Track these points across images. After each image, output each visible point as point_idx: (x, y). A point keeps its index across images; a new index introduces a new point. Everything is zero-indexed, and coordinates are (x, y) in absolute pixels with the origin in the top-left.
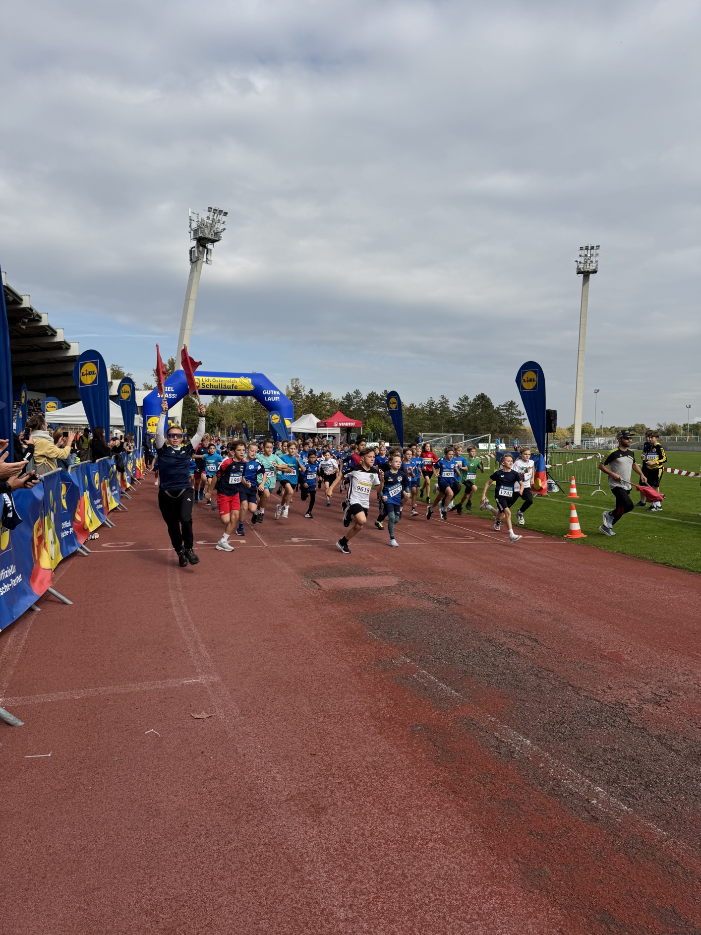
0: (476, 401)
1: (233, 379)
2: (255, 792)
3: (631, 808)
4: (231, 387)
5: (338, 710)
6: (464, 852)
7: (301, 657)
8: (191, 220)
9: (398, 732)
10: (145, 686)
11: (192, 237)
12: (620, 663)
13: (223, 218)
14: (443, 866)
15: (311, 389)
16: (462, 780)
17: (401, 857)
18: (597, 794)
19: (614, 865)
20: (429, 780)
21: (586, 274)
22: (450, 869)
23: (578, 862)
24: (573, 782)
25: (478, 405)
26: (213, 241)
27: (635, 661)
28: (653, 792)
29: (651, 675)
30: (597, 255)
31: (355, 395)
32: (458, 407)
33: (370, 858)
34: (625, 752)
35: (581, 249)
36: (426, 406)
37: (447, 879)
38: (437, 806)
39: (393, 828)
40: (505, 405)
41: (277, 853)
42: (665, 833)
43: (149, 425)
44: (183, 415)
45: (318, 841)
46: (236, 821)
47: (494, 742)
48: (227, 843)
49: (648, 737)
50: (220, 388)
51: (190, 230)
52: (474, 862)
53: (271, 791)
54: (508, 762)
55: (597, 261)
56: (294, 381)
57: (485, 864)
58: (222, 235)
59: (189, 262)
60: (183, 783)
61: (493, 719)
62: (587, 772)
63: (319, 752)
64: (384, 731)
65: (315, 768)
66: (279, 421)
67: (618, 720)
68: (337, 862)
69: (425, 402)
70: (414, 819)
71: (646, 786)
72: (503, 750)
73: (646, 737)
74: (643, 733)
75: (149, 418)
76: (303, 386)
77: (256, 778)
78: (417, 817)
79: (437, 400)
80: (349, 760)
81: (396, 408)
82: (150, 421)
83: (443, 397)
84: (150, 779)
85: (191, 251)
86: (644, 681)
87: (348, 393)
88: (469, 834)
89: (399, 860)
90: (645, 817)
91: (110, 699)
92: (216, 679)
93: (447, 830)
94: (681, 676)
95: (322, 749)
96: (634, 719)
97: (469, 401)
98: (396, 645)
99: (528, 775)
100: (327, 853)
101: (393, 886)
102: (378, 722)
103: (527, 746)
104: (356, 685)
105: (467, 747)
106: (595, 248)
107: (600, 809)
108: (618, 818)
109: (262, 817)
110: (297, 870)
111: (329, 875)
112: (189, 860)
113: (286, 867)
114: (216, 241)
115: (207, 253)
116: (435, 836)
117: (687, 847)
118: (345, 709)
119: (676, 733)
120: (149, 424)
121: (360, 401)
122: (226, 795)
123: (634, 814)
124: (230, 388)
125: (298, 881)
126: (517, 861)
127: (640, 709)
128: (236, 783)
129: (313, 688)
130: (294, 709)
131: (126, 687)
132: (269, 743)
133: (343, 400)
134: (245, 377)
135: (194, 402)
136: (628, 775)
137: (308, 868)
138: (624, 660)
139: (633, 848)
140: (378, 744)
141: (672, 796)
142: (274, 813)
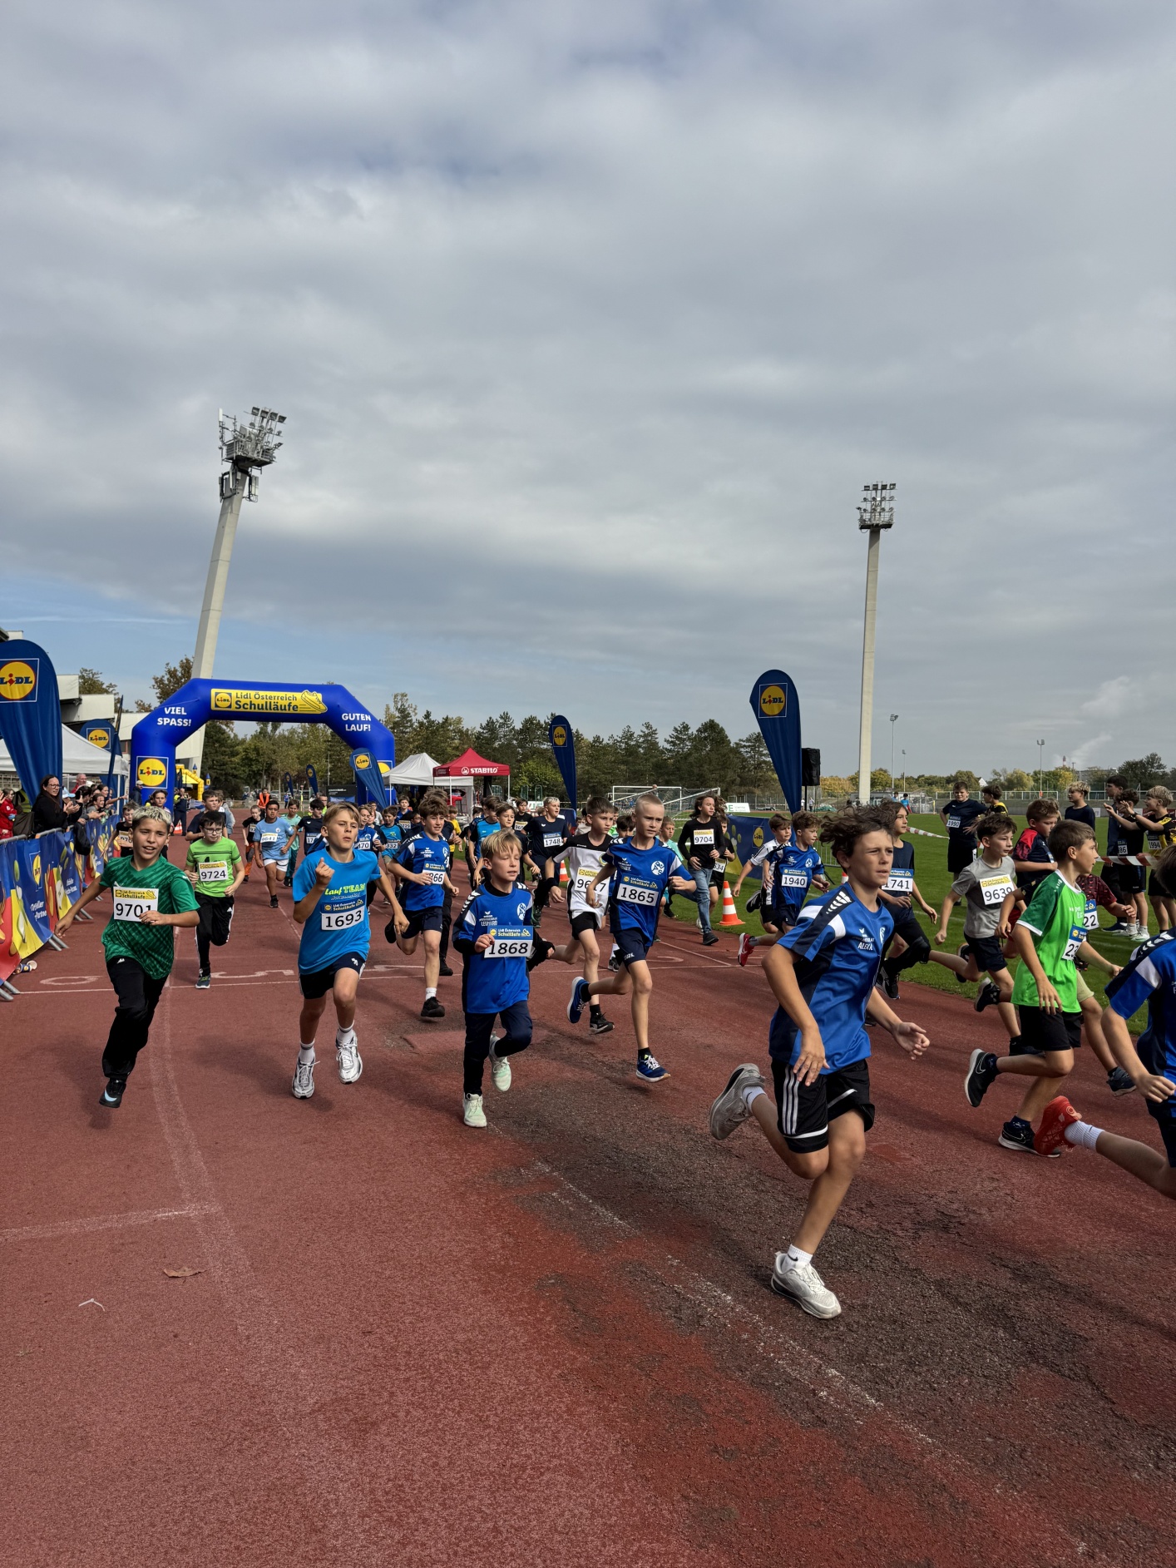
0: (701, 732)
1: (290, 694)
2: (259, 1401)
3: (882, 1402)
4: (287, 708)
5: (419, 1257)
6: (601, 1487)
7: (367, 1170)
8: (223, 428)
9: (515, 1290)
10: (88, 1225)
11: (225, 456)
12: (893, 1164)
13: (277, 426)
14: (564, 1512)
15: (428, 712)
16: (612, 1367)
17: (495, 1499)
18: (829, 1380)
19: (843, 1497)
20: (557, 1368)
21: (875, 530)
22: (574, 1516)
23: (785, 1495)
24: (793, 1362)
25: (705, 738)
26: (260, 464)
27: (917, 1161)
28: (920, 1374)
29: (939, 1182)
30: (892, 498)
31: (501, 721)
32: (672, 742)
33: (443, 1504)
34: (882, 1310)
35: (867, 488)
36: (619, 740)
37: (567, 1534)
38: (565, 1412)
39: (488, 1452)
40: (748, 740)
41: (284, 1503)
42: (930, 1441)
43: (142, 773)
44: (205, 755)
45: (356, 1479)
46: (221, 1452)
47: (672, 1301)
48: (201, 1490)
49: (922, 1283)
50: (266, 709)
51: (220, 444)
52: (616, 1503)
53: (287, 1398)
54: (692, 1333)
55: (891, 509)
56: (399, 697)
57: (633, 1505)
58: (276, 453)
59: (219, 498)
60: (135, 1390)
61: (675, 1262)
62: (818, 1345)
63: (378, 1327)
64: (493, 1288)
65: (367, 1355)
66: (369, 766)
67: (878, 1258)
68: (385, 1514)
69: (618, 734)
70: (525, 1436)
71: (910, 1364)
72: (686, 1313)
73: (919, 1283)
74: (916, 1277)
75: (141, 760)
76: (414, 707)
77: (264, 1376)
78: (531, 1430)
79: (638, 730)
80: (427, 1339)
81: (564, 744)
82: (144, 765)
83: (648, 726)
84: (78, 1386)
85: (222, 480)
86: (927, 1192)
87: (490, 718)
88: (614, 1456)
89: (491, 1505)
90: (903, 1415)
91: (23, 1249)
92: (214, 1208)
93: (578, 1450)
94: (986, 1183)
95: (384, 1322)
96: (905, 1256)
97: (690, 732)
98: (530, 1144)
99: (721, 1353)
100: (372, 1499)
101: (475, 1549)
102: (484, 1274)
103: (725, 1306)
104: (453, 1214)
105: (627, 1311)
106: (888, 488)
107: (831, 1406)
108: (858, 1419)
109: (267, 1443)
110: (317, 1531)
111: (370, 1535)
112: (130, 1522)
113: (297, 1526)
114: (266, 463)
115: (250, 483)
116: (556, 1462)
117: (962, 1462)
118: (431, 1253)
119: (968, 1276)
120: (142, 771)
121: (511, 731)
122: (208, 1407)
123: (885, 1411)
124: (285, 709)
125: (316, 1549)
126: (686, 1498)
127: (914, 1238)
128: (228, 1386)
129: (380, 1222)
130: (343, 1256)
131: (55, 1227)
132: (293, 1315)
133: (482, 731)
134: (311, 691)
135: (224, 732)
136: (884, 1347)
137: (334, 1525)
138: (899, 1159)
139: (876, 1466)
140: (480, 1310)
141: (949, 1379)
142: (288, 1435)
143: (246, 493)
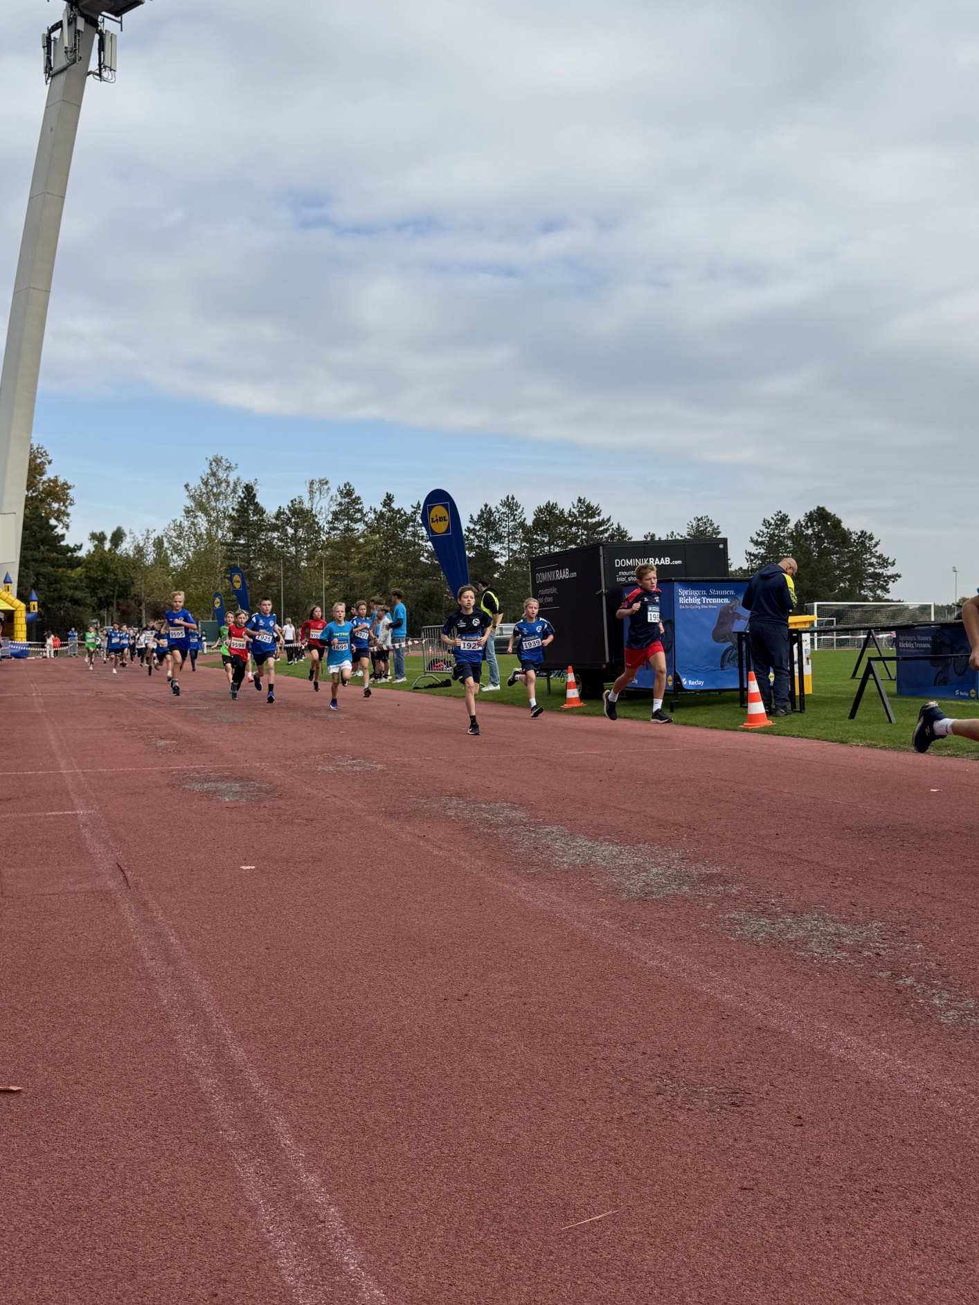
59: (43, 76)
85: (48, 41)
114: (129, 5)
115: (102, 45)
143: (93, 65)
